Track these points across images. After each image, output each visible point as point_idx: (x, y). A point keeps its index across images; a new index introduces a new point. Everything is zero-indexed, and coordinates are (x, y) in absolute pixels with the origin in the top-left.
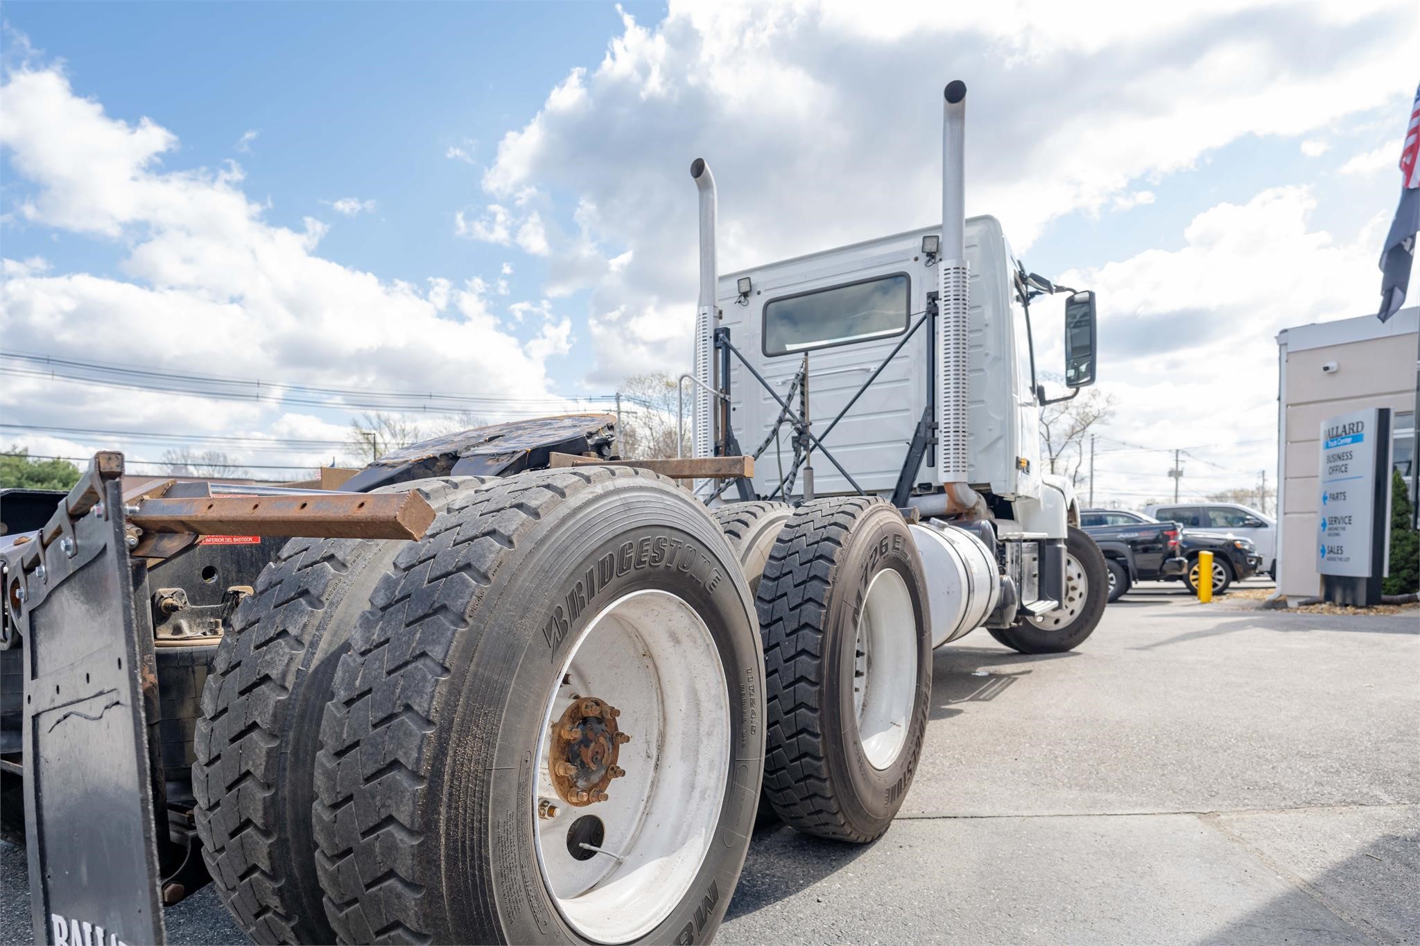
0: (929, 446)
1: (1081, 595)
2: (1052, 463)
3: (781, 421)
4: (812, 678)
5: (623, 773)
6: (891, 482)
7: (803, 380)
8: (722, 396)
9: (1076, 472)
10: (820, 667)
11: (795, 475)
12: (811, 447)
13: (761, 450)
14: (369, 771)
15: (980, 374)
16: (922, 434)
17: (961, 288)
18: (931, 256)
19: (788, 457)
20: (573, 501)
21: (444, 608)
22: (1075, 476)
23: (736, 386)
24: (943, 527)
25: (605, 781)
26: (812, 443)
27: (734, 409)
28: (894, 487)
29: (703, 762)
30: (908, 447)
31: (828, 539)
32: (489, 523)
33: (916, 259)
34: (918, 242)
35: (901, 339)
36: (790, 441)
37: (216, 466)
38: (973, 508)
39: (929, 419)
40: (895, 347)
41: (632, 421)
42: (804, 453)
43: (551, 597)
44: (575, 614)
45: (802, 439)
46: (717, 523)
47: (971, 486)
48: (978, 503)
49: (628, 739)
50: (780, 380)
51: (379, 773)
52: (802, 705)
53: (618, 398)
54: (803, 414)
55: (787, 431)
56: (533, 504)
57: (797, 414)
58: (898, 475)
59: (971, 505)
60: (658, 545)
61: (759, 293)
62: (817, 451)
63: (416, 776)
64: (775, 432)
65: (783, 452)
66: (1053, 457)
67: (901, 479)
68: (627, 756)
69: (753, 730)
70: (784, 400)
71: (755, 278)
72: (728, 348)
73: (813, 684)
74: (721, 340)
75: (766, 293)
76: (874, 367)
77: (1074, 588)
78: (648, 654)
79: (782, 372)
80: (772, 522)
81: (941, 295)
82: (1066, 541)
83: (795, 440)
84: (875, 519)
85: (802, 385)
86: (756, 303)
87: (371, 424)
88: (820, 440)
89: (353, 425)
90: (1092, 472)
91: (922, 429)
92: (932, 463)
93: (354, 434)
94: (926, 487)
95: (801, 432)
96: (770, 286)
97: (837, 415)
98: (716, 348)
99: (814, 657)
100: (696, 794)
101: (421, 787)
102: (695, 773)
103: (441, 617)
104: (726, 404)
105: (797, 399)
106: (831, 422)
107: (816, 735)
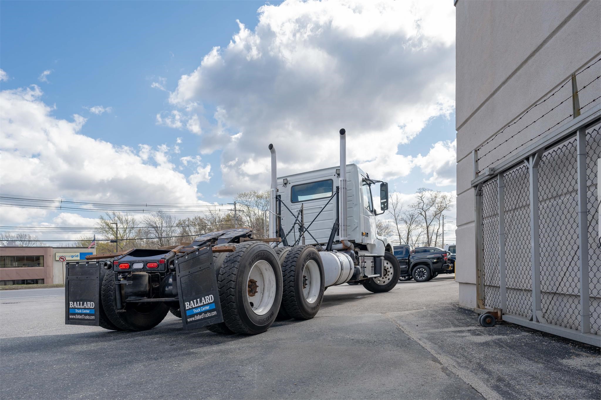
0: (337, 230)
1: (391, 274)
2: (427, 228)
3: (295, 224)
4: (293, 281)
5: (257, 292)
6: (326, 240)
7: (302, 211)
8: (278, 216)
9: (437, 232)
10: (294, 278)
11: (300, 239)
12: (304, 231)
13: (289, 232)
14: (227, 282)
15: (352, 209)
16: (335, 226)
17: (345, 186)
18: (339, 175)
19: (298, 234)
20: (252, 246)
21: (236, 261)
22: (437, 233)
23: (283, 212)
24: (336, 252)
25: (255, 293)
26: (304, 230)
27: (282, 219)
28: (328, 242)
29: (271, 292)
30: (331, 230)
31: (297, 253)
32: (241, 250)
33: (335, 175)
34: (335, 170)
35: (330, 198)
36: (298, 229)
37: (24, 241)
38: (350, 247)
39: (337, 222)
40: (328, 201)
41: (241, 214)
42: (302, 233)
43: (250, 260)
44: (252, 263)
45: (301, 229)
46: (274, 251)
47: (349, 241)
48: (351, 246)
49: (258, 286)
50: (296, 210)
51: (229, 282)
52: (291, 286)
53: (235, 204)
54: (302, 221)
55: (297, 227)
56: (247, 247)
57: (300, 221)
58: (329, 238)
59: (349, 246)
60: (264, 253)
61: (290, 183)
62: (306, 232)
63: (234, 282)
64: (293, 227)
65: (296, 232)
66: (428, 225)
67: (330, 239)
68: (258, 289)
69: (280, 287)
70: (296, 216)
71: (288, 179)
72: (280, 201)
73: (293, 282)
74: (278, 198)
75: (292, 183)
76: (323, 206)
77: (389, 272)
78: (261, 274)
79: (296, 208)
80: (287, 251)
81: (340, 187)
82: (384, 257)
83: (299, 229)
84: (308, 249)
85: (301, 213)
86: (289, 186)
87: (110, 218)
88: (307, 229)
89: (101, 219)
90: (443, 231)
91: (335, 225)
92: (338, 235)
93: (101, 223)
94: (338, 242)
95: (301, 227)
96: (294, 182)
97: (312, 221)
98: (277, 201)
99: (293, 276)
100: (270, 298)
101: (235, 283)
102: (269, 294)
103: (236, 262)
104: (279, 218)
105: (300, 216)
106: (311, 223)
107: (294, 292)
